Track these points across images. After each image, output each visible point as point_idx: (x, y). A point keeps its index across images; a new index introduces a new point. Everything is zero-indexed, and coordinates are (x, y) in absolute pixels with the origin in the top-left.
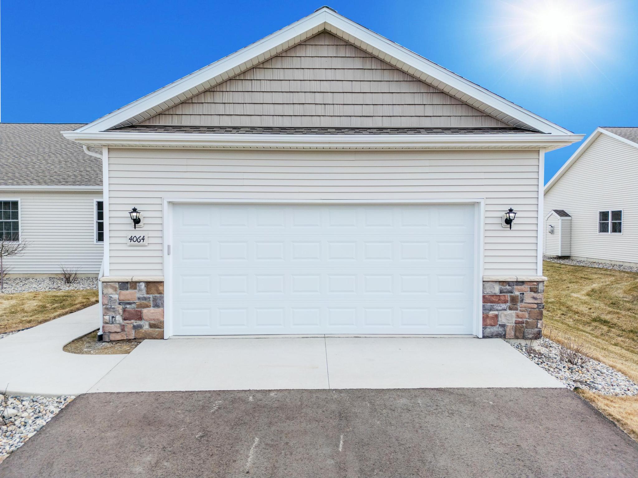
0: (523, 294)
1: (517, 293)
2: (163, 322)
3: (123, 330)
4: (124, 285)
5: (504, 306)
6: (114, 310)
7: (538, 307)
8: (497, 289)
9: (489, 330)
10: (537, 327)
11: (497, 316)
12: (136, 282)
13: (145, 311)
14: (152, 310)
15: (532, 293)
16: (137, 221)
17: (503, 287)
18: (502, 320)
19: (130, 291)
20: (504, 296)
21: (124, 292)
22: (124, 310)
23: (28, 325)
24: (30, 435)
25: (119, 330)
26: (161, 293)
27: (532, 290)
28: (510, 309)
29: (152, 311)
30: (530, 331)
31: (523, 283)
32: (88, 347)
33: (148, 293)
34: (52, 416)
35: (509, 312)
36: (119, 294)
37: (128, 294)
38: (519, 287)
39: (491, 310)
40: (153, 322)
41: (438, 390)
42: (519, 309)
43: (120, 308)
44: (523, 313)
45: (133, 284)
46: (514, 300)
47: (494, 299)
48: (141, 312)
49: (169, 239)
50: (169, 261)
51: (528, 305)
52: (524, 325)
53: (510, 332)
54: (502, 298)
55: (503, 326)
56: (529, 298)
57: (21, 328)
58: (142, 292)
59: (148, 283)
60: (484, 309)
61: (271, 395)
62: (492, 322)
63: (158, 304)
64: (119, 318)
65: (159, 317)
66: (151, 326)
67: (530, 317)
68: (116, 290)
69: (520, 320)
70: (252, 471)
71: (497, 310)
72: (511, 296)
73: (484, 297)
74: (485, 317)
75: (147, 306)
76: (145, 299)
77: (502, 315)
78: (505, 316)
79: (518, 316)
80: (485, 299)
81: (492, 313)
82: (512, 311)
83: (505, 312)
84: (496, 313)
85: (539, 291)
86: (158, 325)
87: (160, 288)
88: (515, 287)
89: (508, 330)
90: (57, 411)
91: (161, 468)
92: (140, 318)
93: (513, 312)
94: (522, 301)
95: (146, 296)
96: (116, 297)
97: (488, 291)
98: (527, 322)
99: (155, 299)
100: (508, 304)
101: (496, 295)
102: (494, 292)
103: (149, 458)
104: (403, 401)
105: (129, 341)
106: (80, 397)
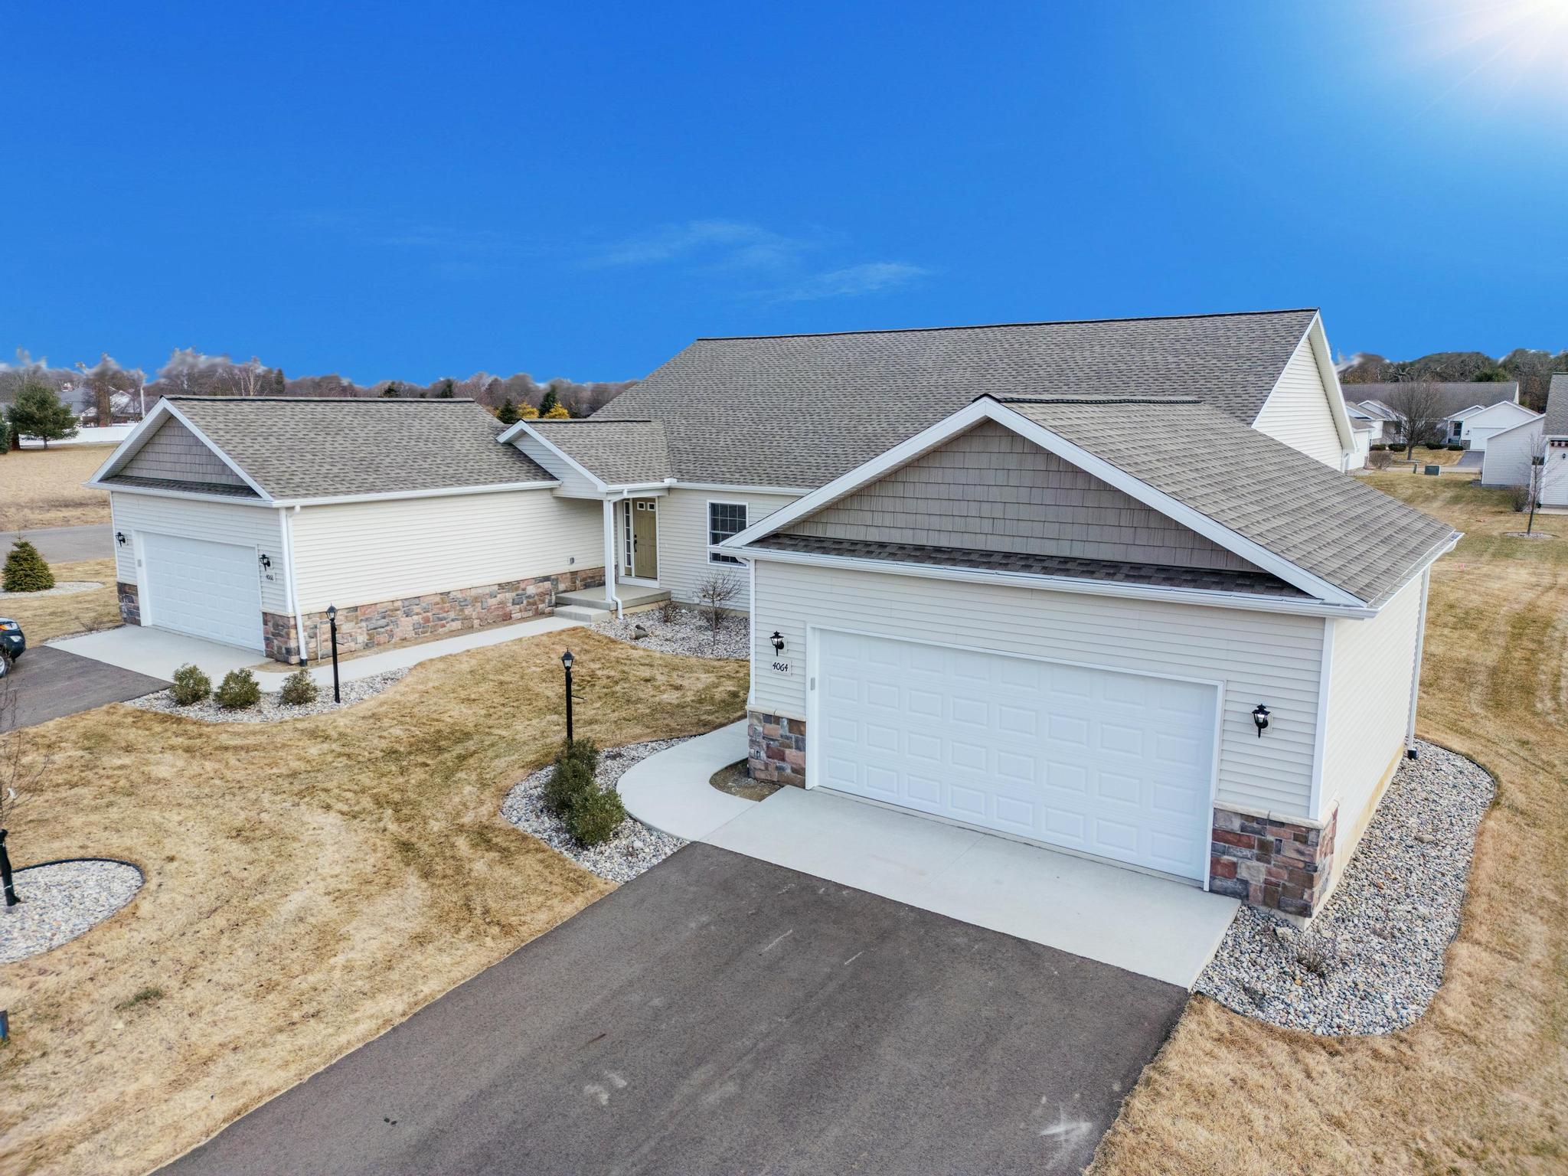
0: (1281, 841)
1: (1270, 838)
2: (804, 769)
3: (767, 769)
4: (768, 718)
5: (1247, 852)
6: (759, 744)
7: (1304, 868)
8: (1236, 825)
9: (1220, 883)
10: (1302, 898)
11: (1234, 865)
12: (779, 717)
13: (787, 751)
14: (794, 752)
15: (1297, 843)
16: (780, 646)
17: (1246, 823)
18: (1243, 873)
19: (773, 726)
20: (1249, 836)
21: (768, 725)
22: (768, 746)
23: (702, 730)
24: (643, 871)
25: (763, 768)
26: (803, 735)
27: (1296, 838)
28: (1258, 860)
29: (794, 754)
30: (1289, 900)
31: (1282, 824)
32: (734, 782)
33: (790, 732)
34: (664, 857)
35: (1255, 863)
36: (763, 727)
37: (771, 728)
38: (1274, 829)
39: (1224, 853)
40: (794, 766)
42: (1273, 862)
43: (764, 743)
44: (1281, 871)
45: (776, 719)
46: (1264, 846)
47: (1230, 837)
48: (784, 753)
49: (814, 669)
50: (814, 698)
51: (1290, 861)
52: (1280, 889)
53: (1256, 894)
54: (1245, 840)
55: (1245, 883)
56: (1290, 851)
57: (694, 733)
58: (783, 730)
59: (790, 721)
60: (1214, 849)
61: (844, 893)
62: (1226, 871)
63: (801, 746)
64: (763, 755)
65: (800, 762)
66: (794, 770)
67: (1290, 880)
68: (760, 722)
69: (1273, 879)
70: (764, 955)
71: (1235, 856)
72: (1259, 840)
73: (1214, 831)
74: (1215, 862)
75: (791, 748)
76: (788, 738)
77: (1243, 866)
78: (1248, 868)
79: (1269, 873)
80: (1217, 836)
81: (1226, 858)
82: (1261, 864)
83: (1249, 863)
84: (1235, 859)
85: (1309, 843)
86: (800, 771)
87: (802, 728)
88: (1268, 827)
89: (1251, 889)
90: (669, 853)
91: (707, 930)
92: (783, 759)
93: (1262, 866)
94: (1278, 852)
95: (788, 734)
96: (760, 729)
97: (1222, 824)
98: (1284, 887)
99: (797, 741)
100: (1255, 851)
101: (1234, 833)
102: (1230, 827)
103: (704, 919)
105: (773, 782)
106: (693, 844)
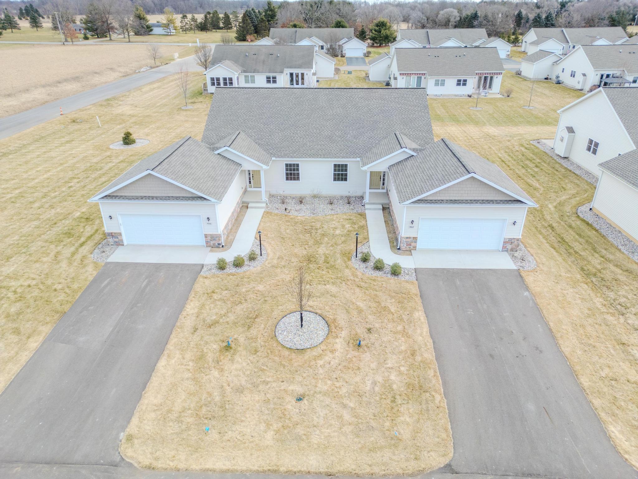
1: (513, 241)
2: (416, 247)
3: (406, 248)
4: (407, 238)
5: (509, 244)
6: (404, 243)
8: (507, 240)
9: (503, 250)
14: (414, 243)
16: (413, 223)
17: (509, 240)
18: (507, 247)
22: (407, 243)
24: (415, 277)
26: (417, 240)
27: (517, 241)
31: (515, 239)
32: (398, 252)
34: (414, 273)
37: (408, 240)
39: (505, 245)
40: (414, 246)
41: (490, 269)
42: (513, 245)
45: (410, 238)
46: (512, 243)
48: (411, 244)
49: (420, 227)
50: (420, 233)
52: (513, 249)
53: (509, 250)
54: (509, 242)
55: (507, 249)
56: (516, 243)
58: (412, 239)
59: (414, 238)
60: (503, 244)
62: (505, 248)
64: (405, 245)
65: (416, 245)
67: (515, 247)
68: (405, 239)
74: (503, 247)
76: (412, 241)
78: (509, 246)
79: (512, 247)
80: (504, 242)
82: (511, 245)
94: (514, 243)
96: (405, 241)
97: (505, 240)
99: (415, 241)
101: (507, 242)
104: (482, 272)
105: (407, 251)
